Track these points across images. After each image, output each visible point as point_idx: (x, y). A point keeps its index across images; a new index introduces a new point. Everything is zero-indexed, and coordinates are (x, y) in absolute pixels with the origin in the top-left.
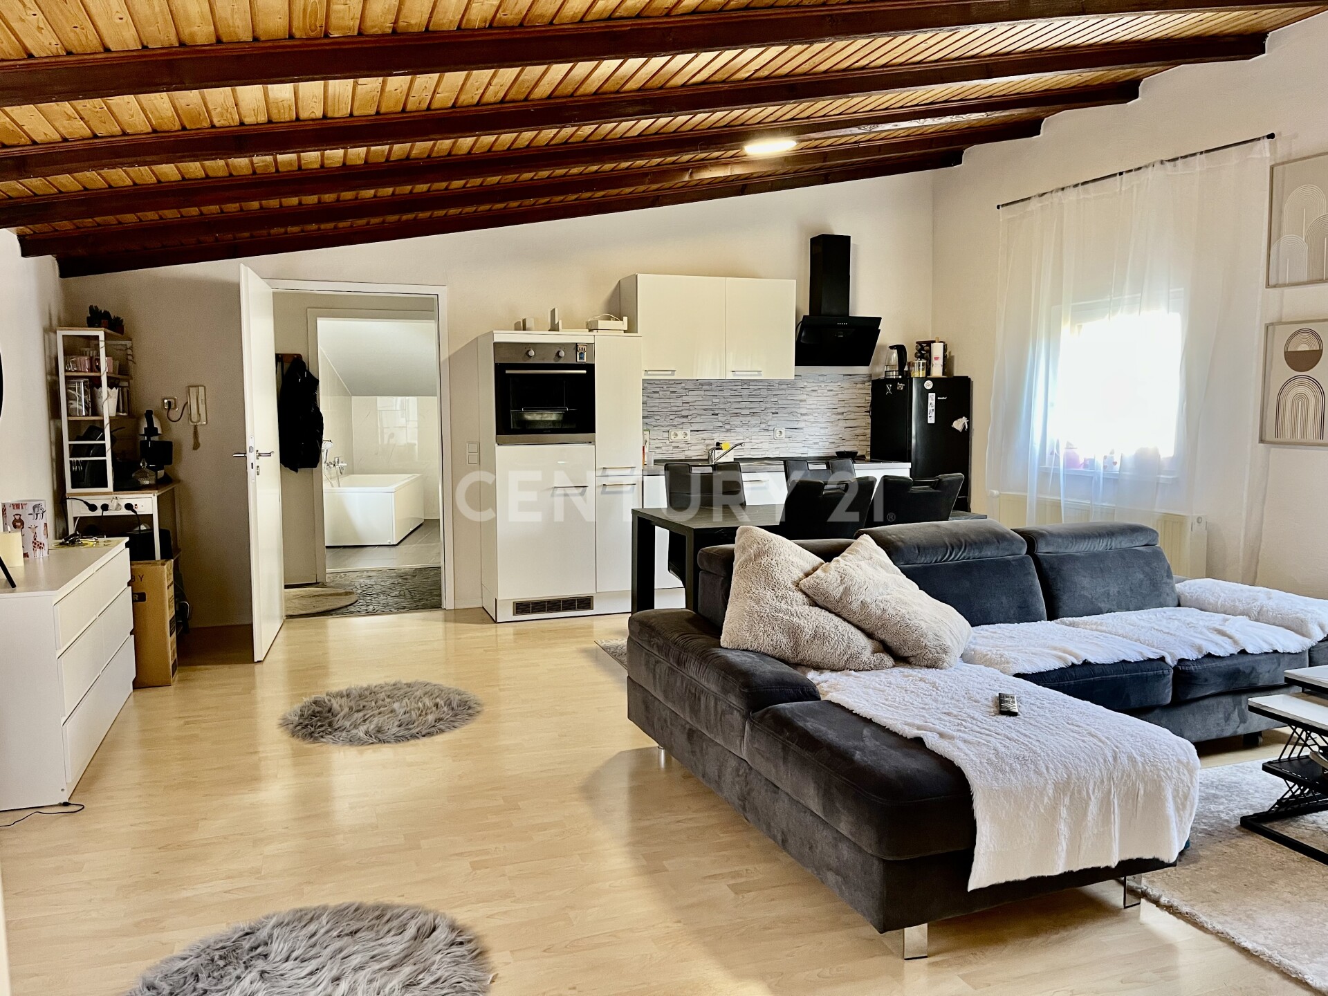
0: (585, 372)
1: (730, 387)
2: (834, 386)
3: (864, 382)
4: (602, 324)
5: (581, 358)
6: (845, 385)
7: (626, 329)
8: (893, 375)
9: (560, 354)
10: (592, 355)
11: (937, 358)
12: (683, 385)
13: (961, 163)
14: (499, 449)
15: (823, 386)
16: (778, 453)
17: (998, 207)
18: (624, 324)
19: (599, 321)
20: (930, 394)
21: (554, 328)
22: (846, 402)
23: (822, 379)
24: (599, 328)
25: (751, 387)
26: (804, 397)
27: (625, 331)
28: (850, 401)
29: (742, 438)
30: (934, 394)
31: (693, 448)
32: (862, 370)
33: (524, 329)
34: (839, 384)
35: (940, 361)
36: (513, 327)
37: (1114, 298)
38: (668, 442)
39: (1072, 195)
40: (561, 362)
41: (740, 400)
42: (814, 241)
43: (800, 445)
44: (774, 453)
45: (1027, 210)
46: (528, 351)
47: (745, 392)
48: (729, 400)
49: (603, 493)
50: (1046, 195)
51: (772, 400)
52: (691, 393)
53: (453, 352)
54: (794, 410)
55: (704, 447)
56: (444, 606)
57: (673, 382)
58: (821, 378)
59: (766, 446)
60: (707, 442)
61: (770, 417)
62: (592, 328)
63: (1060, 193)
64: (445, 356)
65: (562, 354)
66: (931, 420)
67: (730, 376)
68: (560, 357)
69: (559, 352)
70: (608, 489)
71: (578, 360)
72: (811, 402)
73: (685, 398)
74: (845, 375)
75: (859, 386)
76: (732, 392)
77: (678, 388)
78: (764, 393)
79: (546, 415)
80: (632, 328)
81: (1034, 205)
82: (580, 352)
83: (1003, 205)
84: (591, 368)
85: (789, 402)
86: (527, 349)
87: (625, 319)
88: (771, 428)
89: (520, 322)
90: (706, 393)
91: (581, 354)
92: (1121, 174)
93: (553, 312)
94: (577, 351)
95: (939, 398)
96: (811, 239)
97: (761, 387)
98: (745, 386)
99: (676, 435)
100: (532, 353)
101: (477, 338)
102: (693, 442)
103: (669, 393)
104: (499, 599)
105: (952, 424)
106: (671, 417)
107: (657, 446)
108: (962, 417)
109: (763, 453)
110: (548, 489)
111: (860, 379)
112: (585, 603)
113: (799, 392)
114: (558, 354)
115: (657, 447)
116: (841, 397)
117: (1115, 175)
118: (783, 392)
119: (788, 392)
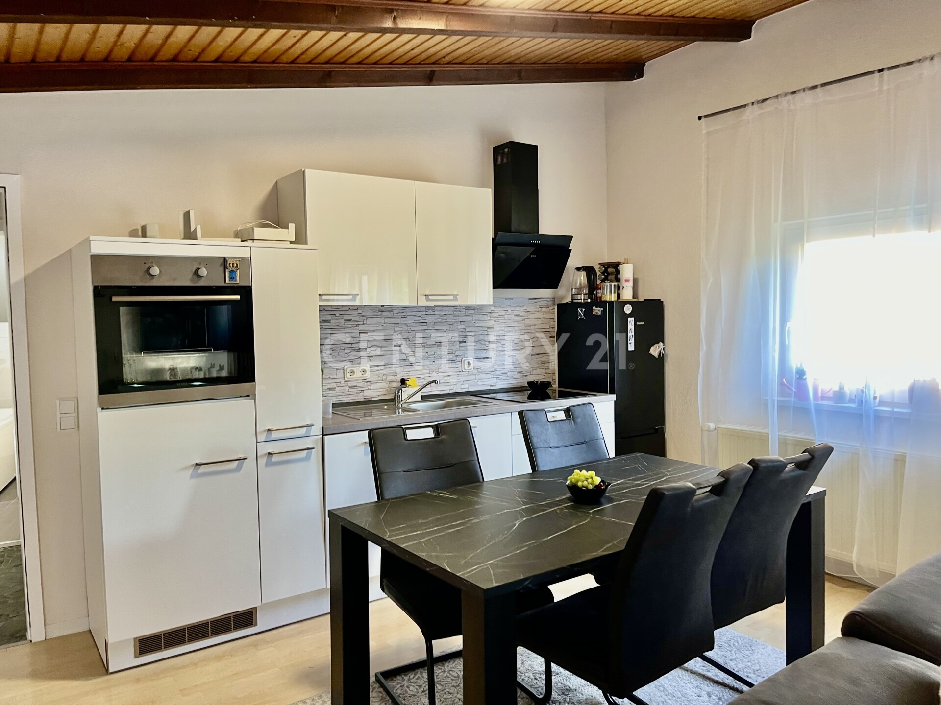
0: (238, 297)
1: (414, 314)
2: (520, 311)
3: (548, 306)
4: (259, 232)
5: (231, 278)
6: (532, 309)
7: (293, 240)
8: (581, 298)
9: (200, 272)
10: (248, 274)
11: (627, 281)
12: (360, 311)
13: (642, 77)
14: (104, 416)
15: (510, 311)
16: (466, 386)
17: (700, 118)
18: (290, 233)
19: (256, 229)
20: (630, 319)
21: (189, 235)
22: (532, 327)
23: (509, 304)
24: (255, 238)
25: (436, 313)
26: (491, 323)
27: (291, 243)
28: (537, 326)
29: (428, 371)
30: (633, 319)
31: (373, 386)
32: (545, 293)
33: (144, 235)
34: (525, 308)
35: (631, 284)
36: (127, 233)
37: (879, 211)
38: (343, 382)
39: (807, 98)
40: (202, 283)
41: (425, 328)
42: (497, 150)
43: (489, 376)
44: (463, 387)
45: (743, 118)
46: (149, 268)
47: (431, 319)
48: (413, 328)
49: (268, 464)
50: (767, 102)
51: (459, 327)
52: (369, 321)
53: (30, 270)
54: (481, 337)
55: (384, 385)
56: (29, 638)
57: (347, 309)
58: (508, 302)
59: (453, 380)
60: (389, 378)
61: (457, 347)
62: (245, 236)
63: (790, 97)
64: (18, 275)
65: (204, 272)
66: (631, 348)
67: (423, 302)
68: (199, 276)
69: (198, 270)
70: (275, 459)
71: (227, 281)
72: (499, 329)
73: (362, 327)
74: (530, 299)
75: (544, 310)
76: (416, 318)
77: (354, 316)
78: (450, 319)
79: (180, 360)
80: (300, 238)
81: (749, 114)
82: (231, 269)
83: (706, 116)
84: (246, 292)
85: (476, 329)
86: (147, 266)
87: (292, 226)
88: (459, 359)
89: (138, 229)
90: (387, 321)
91: (231, 272)
92: (881, 70)
93: (187, 215)
94: (225, 268)
95: (638, 323)
96: (494, 149)
97: (447, 313)
98: (430, 312)
99: (353, 372)
100: (155, 271)
101: (70, 250)
102: (374, 379)
103: (343, 321)
104: (110, 642)
105: (649, 350)
106: (346, 351)
107: (329, 387)
108: (658, 343)
109: (452, 387)
110: (186, 468)
111: (543, 303)
112: (246, 619)
113: (486, 318)
114: (196, 273)
115: (329, 389)
116: (527, 322)
117: (872, 72)
118: (470, 318)
119: (475, 318)
